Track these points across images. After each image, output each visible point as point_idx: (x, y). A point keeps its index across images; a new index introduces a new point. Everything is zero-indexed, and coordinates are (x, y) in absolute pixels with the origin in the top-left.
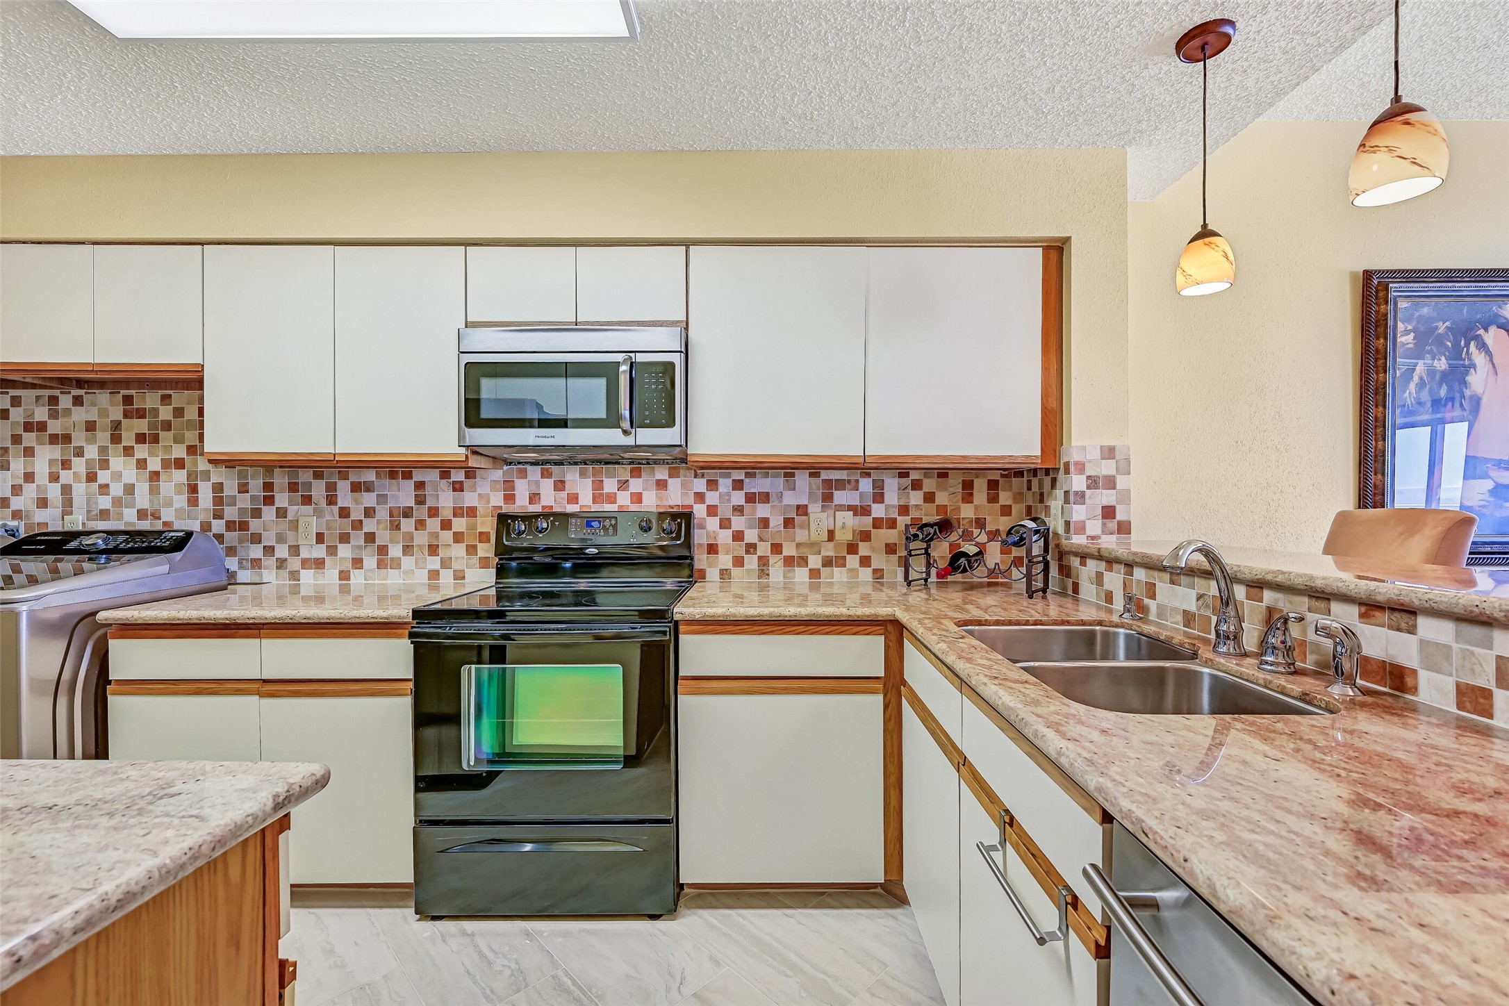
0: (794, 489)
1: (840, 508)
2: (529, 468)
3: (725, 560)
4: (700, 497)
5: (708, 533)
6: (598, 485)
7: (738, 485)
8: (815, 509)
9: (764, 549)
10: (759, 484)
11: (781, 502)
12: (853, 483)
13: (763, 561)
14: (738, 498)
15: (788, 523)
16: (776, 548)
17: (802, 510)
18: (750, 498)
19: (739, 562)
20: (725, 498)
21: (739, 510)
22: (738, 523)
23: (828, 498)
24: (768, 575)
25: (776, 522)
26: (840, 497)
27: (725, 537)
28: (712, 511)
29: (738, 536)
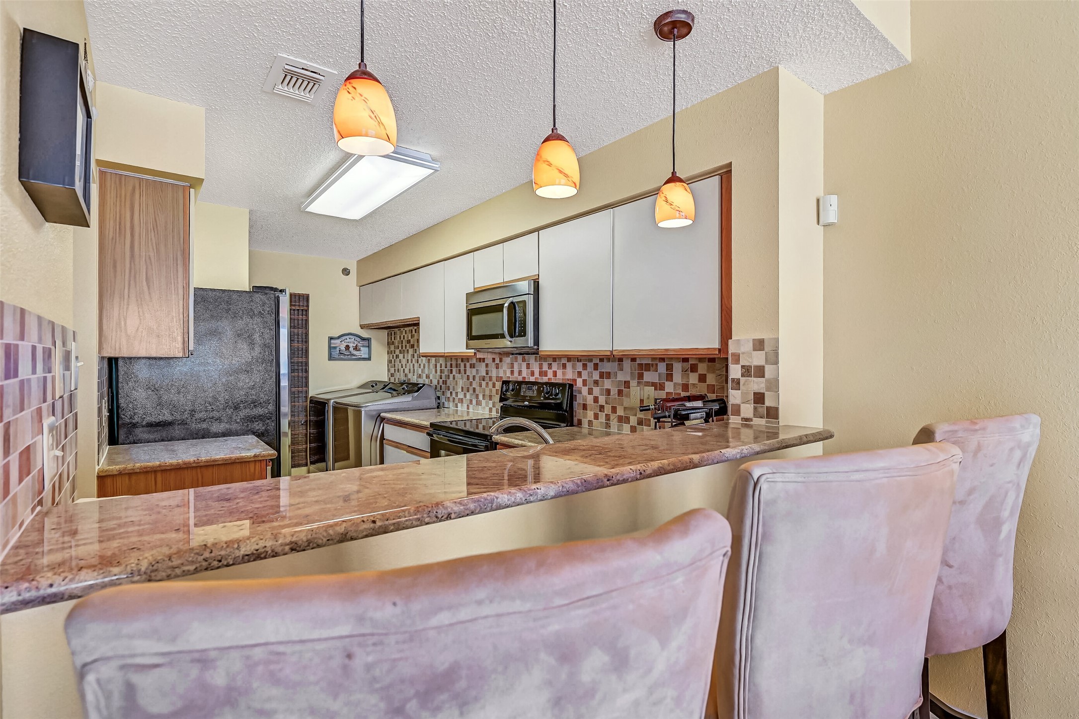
0: (623, 370)
1: (648, 384)
2: (518, 356)
3: (590, 414)
4: (580, 374)
5: (583, 396)
6: (541, 367)
7: (596, 367)
8: (633, 383)
9: (608, 409)
10: (607, 367)
11: (616, 378)
12: (654, 366)
13: (608, 417)
14: (596, 376)
15: (620, 392)
16: (614, 410)
17: (627, 384)
18: (602, 375)
19: (596, 417)
20: (590, 375)
21: (596, 383)
22: (596, 391)
23: (641, 376)
24: (610, 427)
25: (614, 392)
26: (648, 376)
27: (590, 400)
28: (585, 383)
29: (596, 400)
